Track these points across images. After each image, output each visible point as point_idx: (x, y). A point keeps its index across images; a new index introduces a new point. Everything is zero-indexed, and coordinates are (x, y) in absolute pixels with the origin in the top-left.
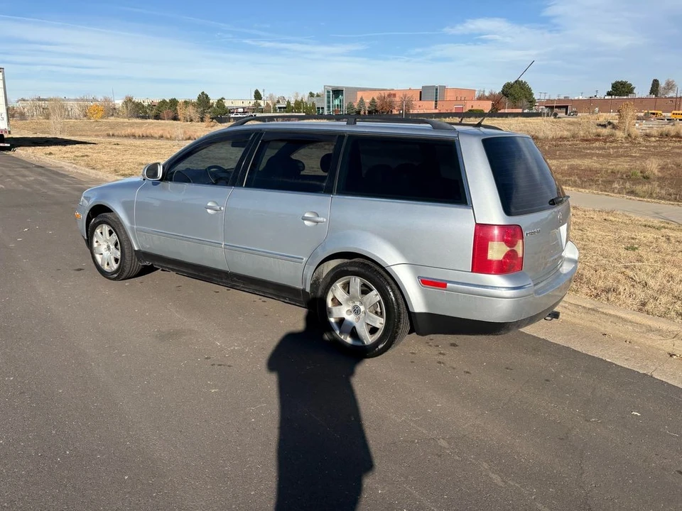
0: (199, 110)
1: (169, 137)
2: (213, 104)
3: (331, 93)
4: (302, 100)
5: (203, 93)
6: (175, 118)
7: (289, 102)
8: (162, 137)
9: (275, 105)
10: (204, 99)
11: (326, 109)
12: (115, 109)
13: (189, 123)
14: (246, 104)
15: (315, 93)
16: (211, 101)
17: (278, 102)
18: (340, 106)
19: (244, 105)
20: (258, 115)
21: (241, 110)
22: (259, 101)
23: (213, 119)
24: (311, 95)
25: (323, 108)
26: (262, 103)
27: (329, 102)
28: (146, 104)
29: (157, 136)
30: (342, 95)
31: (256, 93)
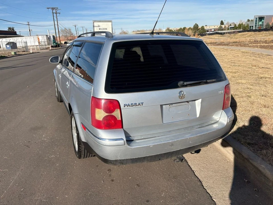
0: (194, 31)
3: (258, 19)
4: (242, 23)
5: (196, 24)
7: (235, 25)
9: (229, 26)
10: (196, 27)
11: (254, 27)
14: (216, 27)
15: (251, 20)
16: (199, 27)
17: (231, 25)
18: (262, 25)
19: (215, 28)
20: (219, 32)
21: (213, 30)
22: (222, 26)
23: (199, 35)
24: (249, 21)
25: (252, 26)
26: (223, 26)
27: (256, 23)
28: (174, 30)
30: (264, 20)
31: (221, 22)
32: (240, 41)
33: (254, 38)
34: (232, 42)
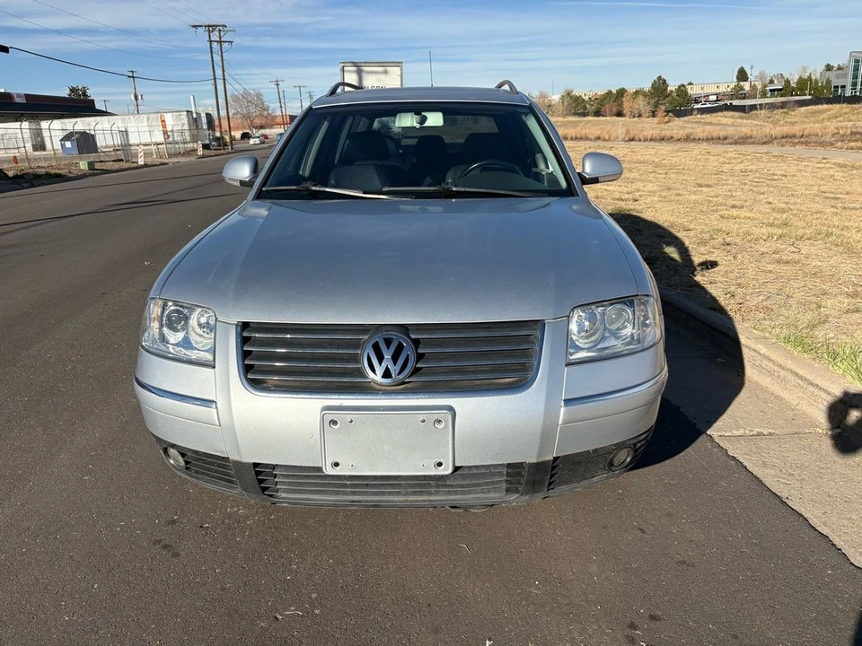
0: (652, 101)
1: (607, 138)
2: (672, 91)
4: (810, 77)
5: (660, 77)
6: (620, 114)
7: (787, 82)
8: (599, 138)
9: (765, 86)
10: (660, 87)
11: (849, 87)
12: (550, 106)
13: (636, 119)
14: (722, 89)
15: (836, 65)
16: (669, 89)
17: (771, 82)
19: (718, 91)
20: (735, 103)
21: (714, 98)
22: (742, 83)
23: (669, 111)
24: (829, 68)
25: (843, 87)
26: (746, 86)
27: (855, 77)
28: (586, 98)
29: (592, 137)
31: (739, 72)
32: (806, 132)
33: (849, 124)
34: (779, 135)
